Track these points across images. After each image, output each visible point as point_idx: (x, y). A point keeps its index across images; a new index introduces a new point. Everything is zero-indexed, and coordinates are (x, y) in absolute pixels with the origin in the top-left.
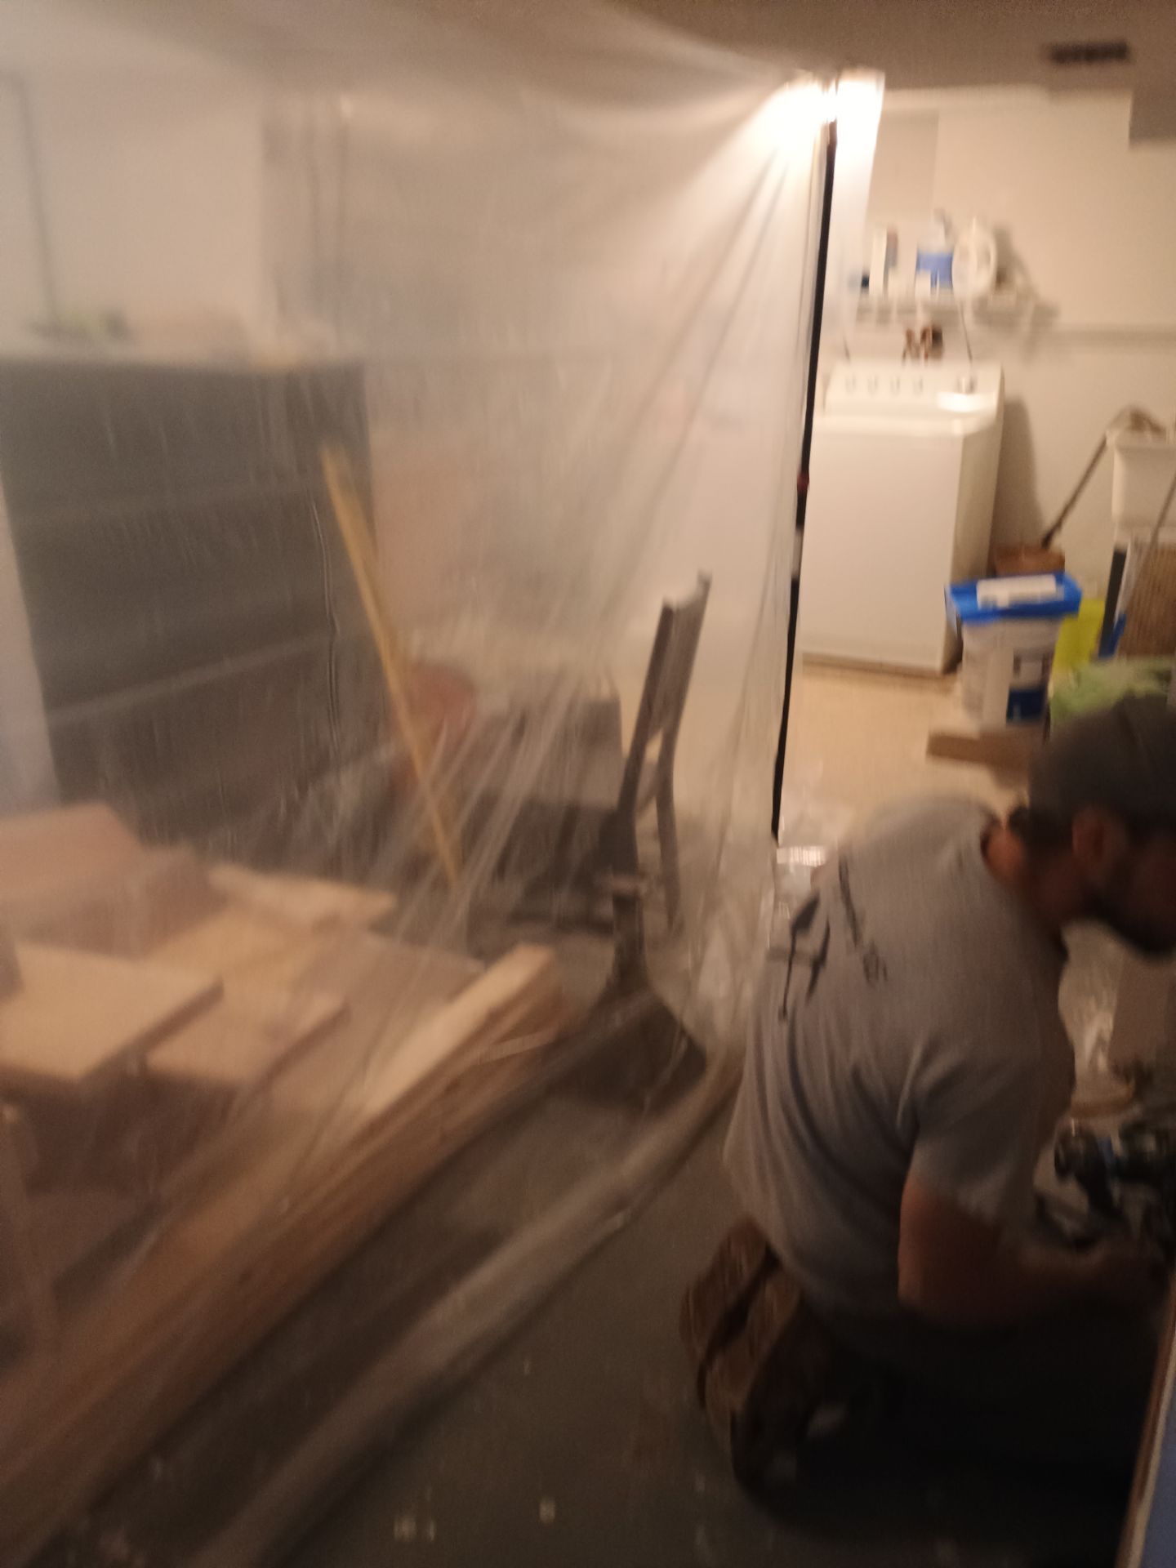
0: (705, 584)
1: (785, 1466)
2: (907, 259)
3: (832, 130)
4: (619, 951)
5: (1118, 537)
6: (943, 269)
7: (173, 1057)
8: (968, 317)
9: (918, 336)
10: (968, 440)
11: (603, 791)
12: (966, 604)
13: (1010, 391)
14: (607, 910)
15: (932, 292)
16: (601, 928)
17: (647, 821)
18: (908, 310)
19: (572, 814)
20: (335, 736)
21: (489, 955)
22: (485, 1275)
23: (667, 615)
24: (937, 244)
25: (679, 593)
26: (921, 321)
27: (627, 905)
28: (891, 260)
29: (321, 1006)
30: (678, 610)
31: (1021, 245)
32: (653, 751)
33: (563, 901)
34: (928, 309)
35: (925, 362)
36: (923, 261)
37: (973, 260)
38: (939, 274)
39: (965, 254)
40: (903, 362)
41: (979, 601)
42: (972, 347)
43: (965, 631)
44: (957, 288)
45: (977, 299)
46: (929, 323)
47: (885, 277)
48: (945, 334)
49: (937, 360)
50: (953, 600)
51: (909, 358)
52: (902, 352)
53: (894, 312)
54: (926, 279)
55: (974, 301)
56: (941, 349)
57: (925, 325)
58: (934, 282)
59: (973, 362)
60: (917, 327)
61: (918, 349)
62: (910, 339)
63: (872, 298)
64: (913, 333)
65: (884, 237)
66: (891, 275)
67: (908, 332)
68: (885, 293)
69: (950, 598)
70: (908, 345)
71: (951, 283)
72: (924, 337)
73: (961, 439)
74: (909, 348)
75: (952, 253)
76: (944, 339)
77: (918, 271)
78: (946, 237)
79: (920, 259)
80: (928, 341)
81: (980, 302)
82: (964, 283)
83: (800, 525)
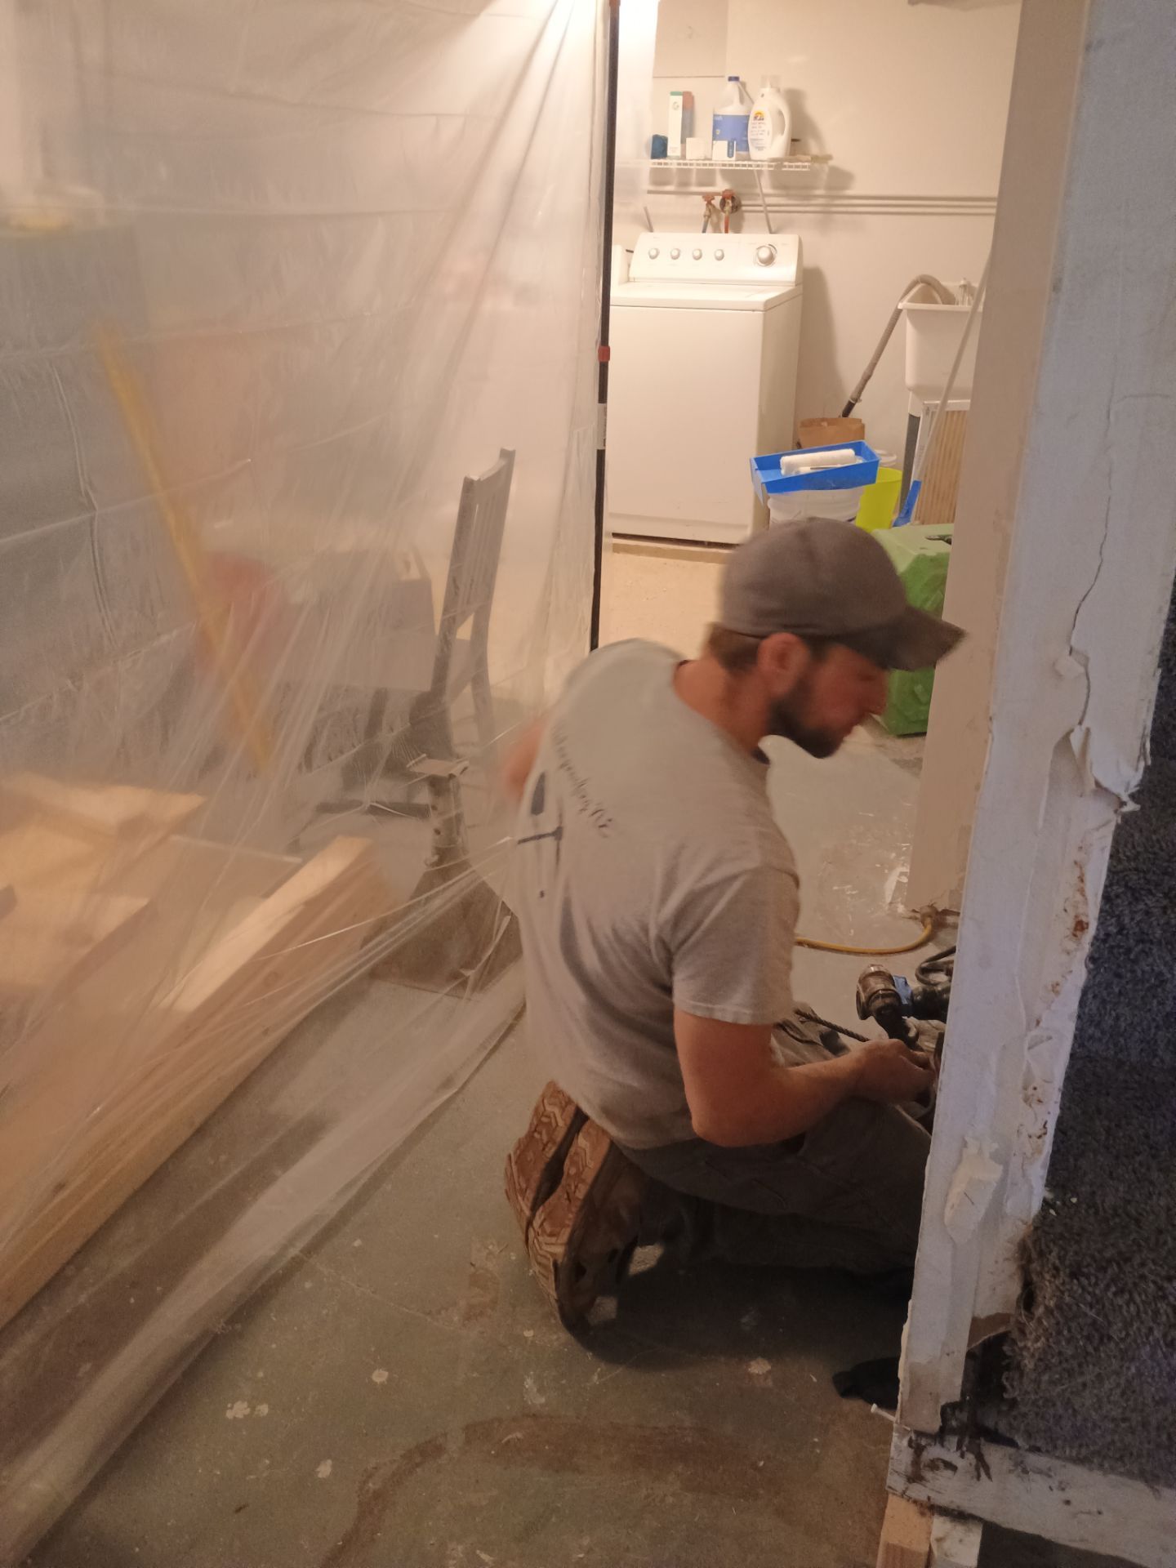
0: (508, 456)
1: (607, 1307)
2: (704, 125)
4: (437, 834)
5: (912, 405)
6: (736, 132)
8: (766, 185)
9: (717, 201)
10: (769, 307)
12: (769, 476)
13: (809, 263)
14: (423, 795)
15: (730, 155)
16: (417, 812)
17: (462, 704)
18: (707, 177)
20: (107, 624)
21: (302, 848)
23: (469, 486)
24: (734, 109)
25: (481, 468)
26: (721, 186)
27: (442, 786)
28: (688, 129)
29: (119, 909)
30: (480, 483)
31: (814, 109)
32: (464, 632)
34: (727, 174)
35: (726, 231)
36: (720, 126)
37: (768, 124)
38: (735, 139)
39: (759, 117)
40: (704, 231)
41: (783, 472)
42: (770, 215)
43: (770, 503)
44: (755, 154)
45: (773, 164)
46: (726, 190)
47: (683, 141)
48: (743, 202)
49: (738, 230)
50: (758, 472)
51: (709, 228)
52: (703, 220)
53: (694, 178)
54: (722, 146)
55: (771, 166)
56: (742, 218)
57: (724, 192)
58: (730, 147)
59: (771, 232)
60: (718, 194)
61: (719, 219)
62: (710, 207)
63: (672, 162)
64: (713, 199)
65: (679, 99)
66: (688, 140)
67: (708, 198)
68: (683, 157)
69: (756, 470)
70: (708, 213)
71: (747, 149)
72: (723, 203)
73: (762, 309)
74: (709, 217)
75: (747, 117)
76: (744, 208)
77: (715, 137)
78: (742, 100)
79: (716, 125)
80: (728, 208)
81: (776, 166)
82: (760, 149)
83: (603, 397)
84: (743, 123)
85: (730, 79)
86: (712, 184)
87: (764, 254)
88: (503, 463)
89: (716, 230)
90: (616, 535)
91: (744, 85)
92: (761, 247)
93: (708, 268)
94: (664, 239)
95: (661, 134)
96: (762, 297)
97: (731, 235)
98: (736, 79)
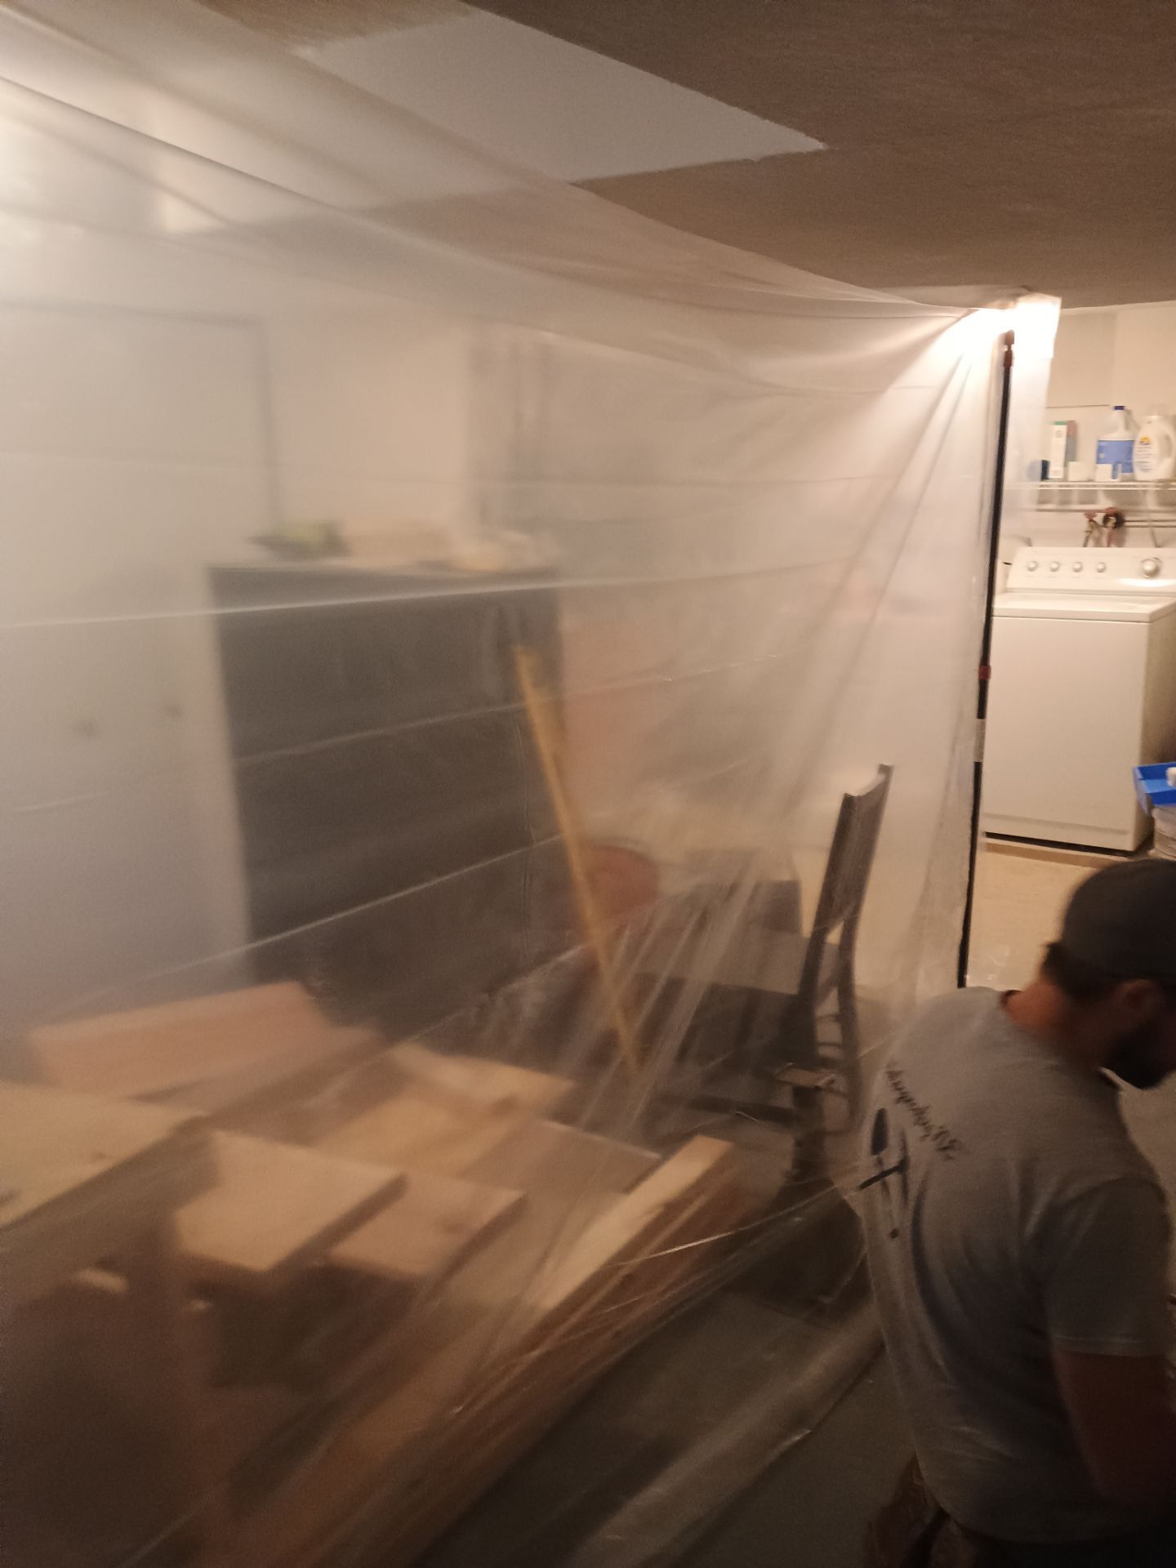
2: (1087, 450)
3: (1008, 339)
4: (799, 1144)
6: (1122, 456)
7: (360, 1249)
8: (1151, 503)
9: (1099, 518)
10: (1154, 618)
11: (783, 981)
12: (1155, 787)
14: (785, 1100)
15: (1114, 476)
16: (780, 1118)
17: (829, 1005)
18: (1089, 496)
19: (753, 999)
21: (670, 1144)
22: (658, 1490)
23: (848, 802)
24: (1119, 435)
25: (859, 783)
26: (1104, 504)
27: (806, 1097)
28: (1071, 454)
29: (503, 1199)
30: (860, 798)
32: (834, 937)
33: (742, 1088)
34: (1110, 494)
35: (1109, 546)
36: (1103, 451)
37: (1155, 448)
38: (1119, 462)
39: (1146, 442)
40: (1085, 545)
41: (1170, 783)
42: (1157, 530)
43: (1156, 813)
44: (1139, 475)
45: (1160, 484)
46: (1111, 508)
47: (1065, 465)
48: (1127, 518)
49: (1120, 543)
50: (1143, 782)
51: (1091, 542)
52: (1083, 536)
53: (1075, 497)
54: (1107, 468)
55: (1157, 486)
56: (1124, 533)
57: (1107, 509)
58: (1115, 469)
59: (1157, 546)
60: (1100, 511)
61: (1101, 533)
62: (1092, 523)
63: (1052, 485)
64: (1095, 516)
65: (1063, 429)
66: (1072, 464)
67: (1090, 515)
68: (1065, 479)
69: (1141, 779)
70: (1089, 529)
71: (1131, 470)
72: (1106, 519)
73: (1147, 620)
74: (1091, 532)
75: (1132, 442)
76: (1127, 524)
77: (1099, 461)
78: (1127, 427)
79: (1100, 450)
80: (1110, 524)
81: (1163, 486)
82: (1146, 470)
83: (981, 713)
84: (1128, 447)
85: (1117, 408)
86: (1093, 502)
87: (1149, 567)
88: (882, 778)
89: (1098, 544)
90: (990, 835)
91: (1129, 412)
92: (1147, 560)
93: (1089, 580)
94: (1043, 553)
95: (1045, 459)
96: (1147, 608)
97: (1114, 550)
98: (1121, 408)
